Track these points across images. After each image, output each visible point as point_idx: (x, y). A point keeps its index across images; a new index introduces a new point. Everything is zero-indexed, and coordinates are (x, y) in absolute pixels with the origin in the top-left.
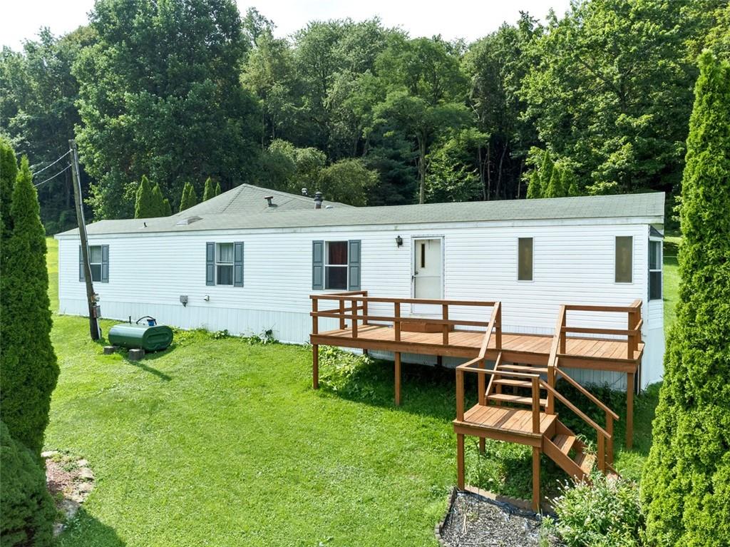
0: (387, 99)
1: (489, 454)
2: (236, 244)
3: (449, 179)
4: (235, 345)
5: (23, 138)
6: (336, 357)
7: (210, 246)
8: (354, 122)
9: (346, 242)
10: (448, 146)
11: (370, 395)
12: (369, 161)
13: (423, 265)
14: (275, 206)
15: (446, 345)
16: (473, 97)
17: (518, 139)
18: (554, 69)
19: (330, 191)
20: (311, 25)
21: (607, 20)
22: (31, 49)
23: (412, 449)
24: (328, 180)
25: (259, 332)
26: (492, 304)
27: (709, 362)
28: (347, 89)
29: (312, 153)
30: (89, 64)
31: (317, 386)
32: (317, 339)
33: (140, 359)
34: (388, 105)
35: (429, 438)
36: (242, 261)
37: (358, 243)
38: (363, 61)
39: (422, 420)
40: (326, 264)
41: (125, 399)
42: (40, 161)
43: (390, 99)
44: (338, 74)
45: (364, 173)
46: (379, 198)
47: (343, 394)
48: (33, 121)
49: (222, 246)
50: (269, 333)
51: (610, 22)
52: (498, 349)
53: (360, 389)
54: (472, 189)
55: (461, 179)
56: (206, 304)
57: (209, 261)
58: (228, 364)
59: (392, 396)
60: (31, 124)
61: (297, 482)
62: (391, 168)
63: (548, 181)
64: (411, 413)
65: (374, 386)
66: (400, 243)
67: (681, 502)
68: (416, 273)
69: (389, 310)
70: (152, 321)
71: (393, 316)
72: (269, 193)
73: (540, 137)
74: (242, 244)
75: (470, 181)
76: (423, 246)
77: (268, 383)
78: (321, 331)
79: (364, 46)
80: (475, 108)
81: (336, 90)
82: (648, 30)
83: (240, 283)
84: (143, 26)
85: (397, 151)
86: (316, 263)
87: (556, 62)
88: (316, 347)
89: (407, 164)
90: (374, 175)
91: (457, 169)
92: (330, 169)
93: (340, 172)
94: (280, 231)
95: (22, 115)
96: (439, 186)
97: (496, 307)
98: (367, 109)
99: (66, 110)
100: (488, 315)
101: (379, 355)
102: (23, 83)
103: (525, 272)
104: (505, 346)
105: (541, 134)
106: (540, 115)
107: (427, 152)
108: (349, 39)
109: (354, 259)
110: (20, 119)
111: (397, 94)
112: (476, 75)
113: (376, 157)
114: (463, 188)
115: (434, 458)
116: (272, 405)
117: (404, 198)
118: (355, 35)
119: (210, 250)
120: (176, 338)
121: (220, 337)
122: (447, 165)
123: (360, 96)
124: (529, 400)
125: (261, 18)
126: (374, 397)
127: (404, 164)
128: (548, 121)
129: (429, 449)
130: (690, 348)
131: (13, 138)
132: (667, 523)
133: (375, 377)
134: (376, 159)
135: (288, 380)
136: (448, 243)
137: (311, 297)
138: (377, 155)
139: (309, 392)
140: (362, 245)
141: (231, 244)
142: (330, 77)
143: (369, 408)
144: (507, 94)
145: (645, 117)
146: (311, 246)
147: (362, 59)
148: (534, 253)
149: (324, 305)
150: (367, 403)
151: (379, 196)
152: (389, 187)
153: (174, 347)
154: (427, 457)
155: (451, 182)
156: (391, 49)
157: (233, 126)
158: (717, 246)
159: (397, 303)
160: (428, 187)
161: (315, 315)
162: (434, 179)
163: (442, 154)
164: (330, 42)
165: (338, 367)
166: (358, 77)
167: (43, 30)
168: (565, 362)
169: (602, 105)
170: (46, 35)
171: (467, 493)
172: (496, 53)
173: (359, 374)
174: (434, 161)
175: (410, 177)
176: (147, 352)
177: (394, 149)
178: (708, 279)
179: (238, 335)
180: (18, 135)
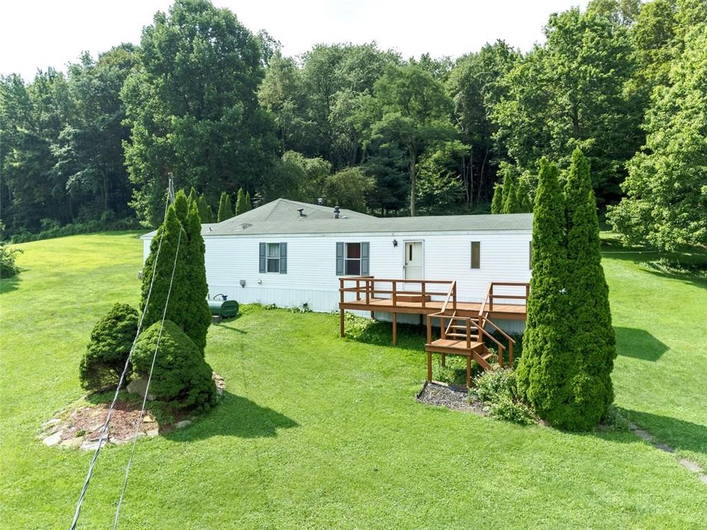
0: (383, 119)
1: (447, 367)
2: (281, 244)
3: (435, 185)
4: (283, 313)
5: (70, 148)
6: (353, 320)
7: (262, 245)
8: (355, 135)
9: (359, 244)
10: (435, 156)
11: (377, 340)
12: (368, 168)
13: (411, 259)
14: (305, 216)
15: (424, 308)
16: (458, 111)
17: (496, 149)
18: (520, 99)
19: (336, 196)
20: (315, 47)
21: (560, 62)
22: (76, 72)
23: (403, 366)
24: (333, 187)
25: (299, 305)
26: (451, 282)
27: (540, 305)
28: (349, 107)
29: (320, 162)
30: (134, 90)
31: (343, 336)
32: (343, 305)
33: (219, 322)
34: (383, 123)
35: (413, 360)
36: (286, 256)
37: (368, 244)
38: (362, 81)
39: (410, 352)
40: (346, 258)
41: (221, 344)
42: (84, 169)
43: (386, 120)
44: (340, 93)
45: (363, 180)
46: (375, 200)
47: (361, 340)
48: (79, 134)
49: (271, 245)
50: (305, 305)
51: (563, 64)
52: (454, 309)
53: (370, 336)
54: (456, 192)
55: (446, 184)
56: (259, 286)
57: (262, 256)
58: (282, 324)
59: (391, 340)
60: (76, 136)
61: (339, 380)
62: (386, 174)
63: (507, 195)
64: (403, 349)
65: (380, 335)
66: (396, 244)
67: (529, 371)
68: (406, 264)
69: (389, 287)
70: (225, 297)
71: (392, 290)
72: (299, 205)
73: (509, 153)
74: (286, 244)
75: (454, 185)
76: (411, 246)
77: (311, 335)
78: (346, 301)
79: (362, 68)
80: (460, 121)
81: (338, 107)
82: (590, 72)
83: (284, 271)
84: (184, 62)
85: (391, 159)
86: (339, 257)
87: (522, 91)
88: (342, 311)
89: (400, 170)
90: (372, 181)
91: (443, 175)
92: (335, 177)
93: (344, 180)
94: (313, 235)
95: (69, 129)
96: (428, 190)
97: (453, 284)
98: (366, 125)
99: (108, 125)
100: (448, 288)
101: (382, 318)
102: (67, 100)
103: (475, 264)
104: (457, 308)
105: (510, 150)
106: (508, 135)
107: (417, 162)
108: (349, 61)
109: (365, 255)
110: (68, 132)
111: (391, 116)
112: (461, 92)
113: (374, 165)
114: (447, 192)
115: (416, 370)
116: (316, 346)
117: (397, 200)
118: (355, 58)
119: (262, 248)
120: (240, 310)
121: (271, 308)
122: (434, 172)
123: (360, 114)
124: (465, 335)
125: (270, 39)
126: (380, 341)
127: (397, 171)
128: (515, 140)
129: (413, 366)
130: (534, 299)
131: (61, 148)
132: (524, 382)
133: (380, 331)
134: (374, 167)
135: (323, 333)
136: (427, 245)
137: (340, 279)
138: (374, 163)
139: (338, 339)
140: (370, 245)
141: (278, 244)
142: (333, 95)
143: (377, 347)
144: (486, 110)
145: (588, 140)
146: (335, 246)
147: (361, 79)
148: (481, 251)
149: (348, 284)
150: (375, 344)
151: (376, 198)
152: (384, 191)
153: (240, 315)
154: (412, 369)
155: (437, 187)
156: (387, 76)
157: (255, 143)
158: (544, 251)
159: (394, 282)
160: (417, 191)
161: (342, 291)
162: (424, 184)
163: (430, 163)
164: (333, 63)
165: (356, 325)
166: (358, 95)
167: (84, 54)
168: (492, 316)
169: (556, 129)
170: (86, 59)
171: (433, 384)
172: (478, 74)
173: (369, 329)
174: (423, 168)
175: (403, 182)
176: (223, 317)
177: (389, 157)
178: (541, 266)
179: (284, 307)
180: (66, 146)
